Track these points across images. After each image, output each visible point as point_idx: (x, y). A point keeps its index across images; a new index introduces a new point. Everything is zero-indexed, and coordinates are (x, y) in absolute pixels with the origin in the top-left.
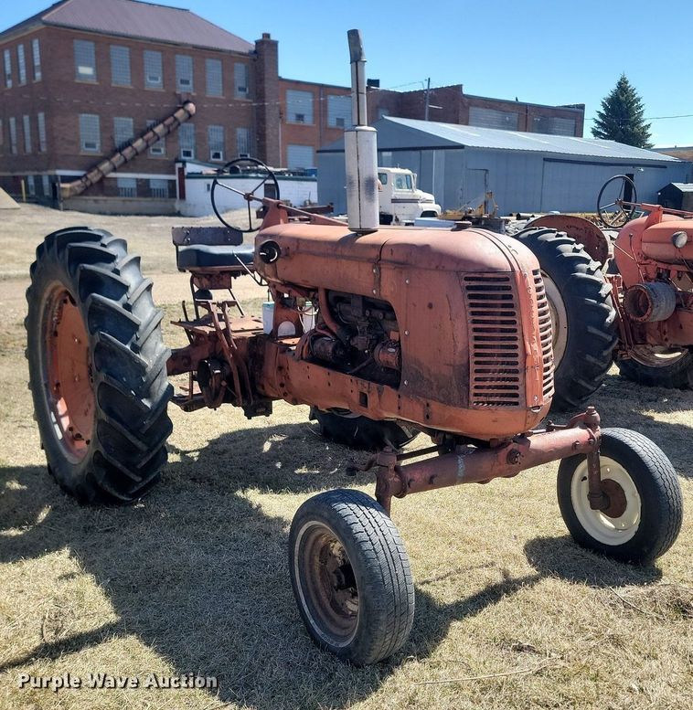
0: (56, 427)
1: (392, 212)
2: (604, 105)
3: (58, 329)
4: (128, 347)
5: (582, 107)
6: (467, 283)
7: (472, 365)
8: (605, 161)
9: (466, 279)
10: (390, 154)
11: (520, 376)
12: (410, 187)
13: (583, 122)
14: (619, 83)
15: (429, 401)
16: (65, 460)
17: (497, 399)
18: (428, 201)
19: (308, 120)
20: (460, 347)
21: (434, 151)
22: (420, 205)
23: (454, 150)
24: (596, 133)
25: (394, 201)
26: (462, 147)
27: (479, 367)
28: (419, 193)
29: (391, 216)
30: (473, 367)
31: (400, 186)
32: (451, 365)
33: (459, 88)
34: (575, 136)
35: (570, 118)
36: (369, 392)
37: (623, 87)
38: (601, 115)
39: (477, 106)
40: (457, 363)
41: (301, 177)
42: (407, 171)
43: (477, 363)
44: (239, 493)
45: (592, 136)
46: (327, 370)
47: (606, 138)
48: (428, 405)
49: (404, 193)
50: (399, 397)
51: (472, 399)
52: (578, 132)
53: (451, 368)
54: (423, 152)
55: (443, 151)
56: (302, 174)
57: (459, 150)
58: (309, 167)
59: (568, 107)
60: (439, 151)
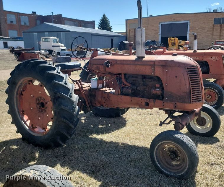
0: (25, 125)
1: (53, 50)
2: (100, 21)
3: (23, 93)
4: (68, 96)
5: (94, 21)
6: (188, 70)
7: (191, 92)
8: (106, 35)
9: (187, 69)
10: (47, 33)
11: (201, 93)
12: (57, 42)
13: (95, 25)
14: (103, 16)
15: (176, 103)
16: (34, 136)
17: (197, 100)
18: (63, 46)
19: (15, 23)
20: (188, 87)
21: (61, 33)
22: (61, 47)
23: (67, 32)
24: (99, 28)
25: (53, 46)
26: (70, 31)
27: (193, 92)
28: (60, 44)
29: (53, 51)
30: (192, 92)
31: (54, 42)
32: (185, 92)
33: (61, 15)
34: (93, 28)
35: (91, 24)
36: (149, 102)
37: (104, 17)
38: (100, 24)
39: (66, 20)
40: (187, 92)
41: (15, 40)
42: (56, 38)
43: (192, 91)
44: (91, 136)
45: (98, 29)
46: (131, 97)
47: (101, 29)
48: (176, 104)
49: (55, 44)
50: (163, 102)
51: (192, 101)
52: (94, 27)
53: (185, 93)
54: (58, 32)
55: (64, 33)
56: (16, 39)
57: (69, 32)
58: (17, 36)
59: (91, 21)
60: (63, 32)
